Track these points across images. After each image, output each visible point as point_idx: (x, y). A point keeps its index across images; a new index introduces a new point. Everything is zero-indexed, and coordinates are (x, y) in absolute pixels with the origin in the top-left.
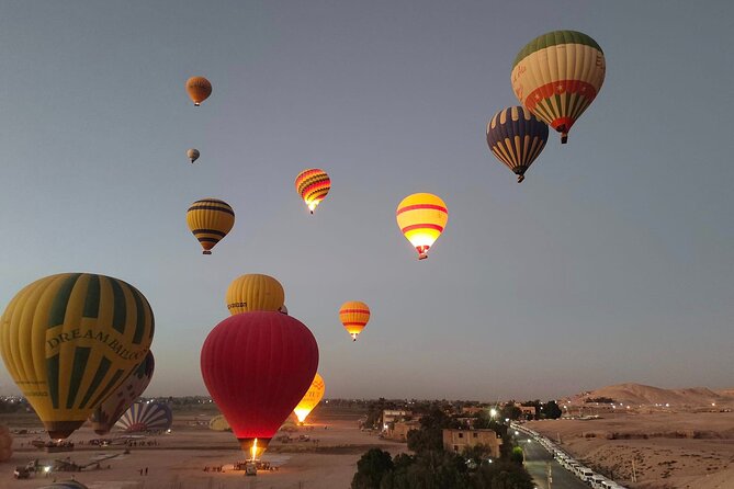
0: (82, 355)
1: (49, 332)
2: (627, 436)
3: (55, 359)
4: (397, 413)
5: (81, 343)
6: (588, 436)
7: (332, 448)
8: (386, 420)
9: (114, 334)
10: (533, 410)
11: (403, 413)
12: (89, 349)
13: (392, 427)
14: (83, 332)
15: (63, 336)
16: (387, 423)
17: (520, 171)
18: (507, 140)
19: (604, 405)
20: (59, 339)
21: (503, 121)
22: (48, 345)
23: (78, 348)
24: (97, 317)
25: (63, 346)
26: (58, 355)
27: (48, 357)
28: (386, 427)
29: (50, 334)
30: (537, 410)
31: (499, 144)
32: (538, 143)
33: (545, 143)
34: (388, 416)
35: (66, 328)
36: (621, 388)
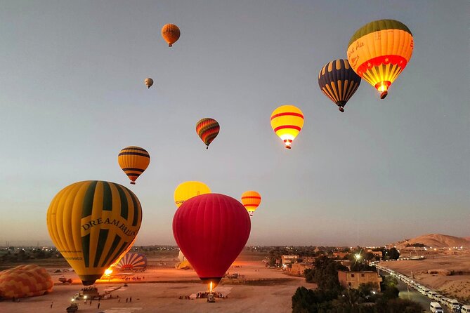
0: (103, 234)
1: (83, 220)
2: (460, 273)
3: (87, 238)
4: (292, 257)
5: (103, 227)
6: (432, 273)
7: (255, 281)
8: (284, 261)
9: (122, 220)
10: (380, 254)
11: (296, 257)
12: (108, 230)
13: (290, 266)
14: (104, 220)
15: (92, 222)
16: (286, 264)
17: (342, 104)
18: (332, 83)
19: (419, 248)
20: (89, 225)
21: (330, 70)
22: (82, 229)
23: (101, 230)
24: (111, 210)
25: (92, 229)
26: (89, 235)
27: (82, 235)
28: (285, 266)
29: (84, 221)
30: (384, 254)
31: (327, 85)
32: (354, 84)
33: (359, 85)
34: (286, 259)
35: (93, 217)
36: (429, 237)
